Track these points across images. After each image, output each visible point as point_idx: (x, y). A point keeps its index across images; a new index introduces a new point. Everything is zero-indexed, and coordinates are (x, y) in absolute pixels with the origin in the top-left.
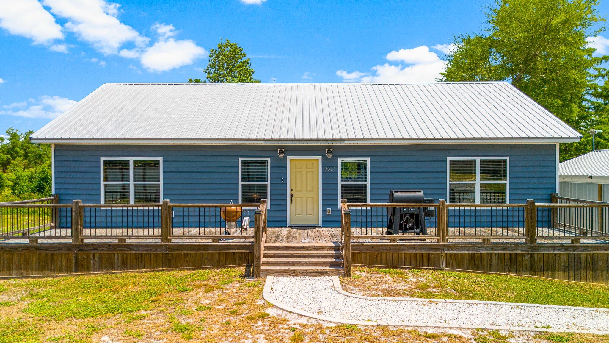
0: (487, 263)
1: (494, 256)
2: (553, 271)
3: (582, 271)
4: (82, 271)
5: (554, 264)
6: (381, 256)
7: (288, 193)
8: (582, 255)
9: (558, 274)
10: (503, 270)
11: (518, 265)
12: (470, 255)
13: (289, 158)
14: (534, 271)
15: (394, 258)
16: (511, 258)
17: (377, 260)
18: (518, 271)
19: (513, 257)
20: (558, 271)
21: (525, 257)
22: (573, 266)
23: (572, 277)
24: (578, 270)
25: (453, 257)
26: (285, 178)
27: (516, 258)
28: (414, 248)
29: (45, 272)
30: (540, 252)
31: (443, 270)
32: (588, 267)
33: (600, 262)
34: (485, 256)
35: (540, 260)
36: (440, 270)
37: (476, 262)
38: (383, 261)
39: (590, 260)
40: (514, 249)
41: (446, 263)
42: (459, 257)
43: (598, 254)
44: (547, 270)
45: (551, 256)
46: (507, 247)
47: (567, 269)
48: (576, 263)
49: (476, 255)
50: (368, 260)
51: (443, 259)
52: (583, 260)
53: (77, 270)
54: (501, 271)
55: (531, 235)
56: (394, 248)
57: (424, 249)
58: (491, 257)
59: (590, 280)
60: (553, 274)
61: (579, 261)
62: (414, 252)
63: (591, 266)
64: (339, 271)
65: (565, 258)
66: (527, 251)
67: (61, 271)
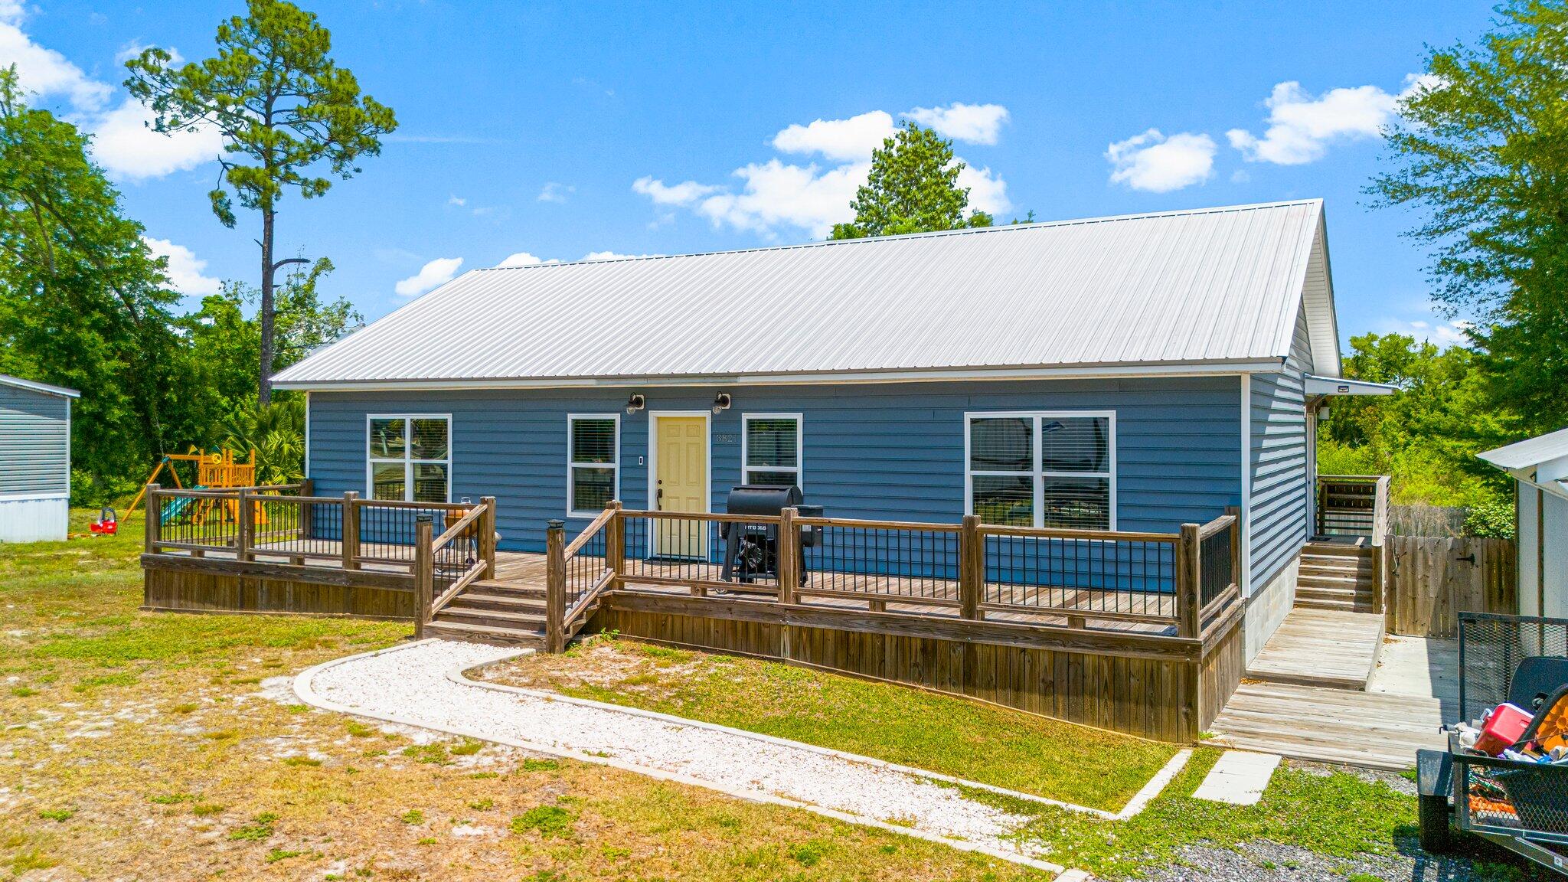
0: (873, 655)
1: (888, 640)
2: (1018, 689)
3: (1087, 698)
4: (247, 609)
5: (1019, 676)
6: (673, 621)
7: (652, 488)
8: (1086, 659)
9: (1030, 700)
10: (907, 677)
11: (939, 666)
12: (839, 634)
13: (653, 415)
14: (974, 685)
15: (696, 628)
16: (924, 650)
17: (665, 629)
18: (941, 684)
19: (929, 648)
20: (1030, 691)
21: (954, 651)
22: (1065, 682)
23: (1064, 709)
24: (1077, 695)
25: (805, 636)
26: (646, 457)
27: (934, 648)
28: (730, 609)
29: (207, 605)
30: (990, 642)
31: (783, 661)
32: (1102, 690)
33: (1132, 680)
34: (869, 639)
35: (989, 662)
36: (777, 661)
37: (852, 651)
38: (676, 633)
39: (1106, 673)
40: (927, 629)
41: (792, 650)
42: (817, 635)
43: (1128, 660)
44: (1004, 688)
45: (1014, 653)
46: (913, 623)
47: (1050, 688)
48: (1071, 678)
49: (851, 636)
50: (650, 629)
51: (786, 638)
52: (1089, 672)
53: (242, 607)
54: (903, 679)
55: (970, 601)
56: (694, 606)
57: (747, 613)
58: (883, 644)
59: (1106, 723)
60: (1017, 698)
61: (1080, 672)
62: (729, 617)
63: (1111, 687)
64: (538, 639)
65: (1045, 660)
66: (955, 635)
67: (224, 606)
